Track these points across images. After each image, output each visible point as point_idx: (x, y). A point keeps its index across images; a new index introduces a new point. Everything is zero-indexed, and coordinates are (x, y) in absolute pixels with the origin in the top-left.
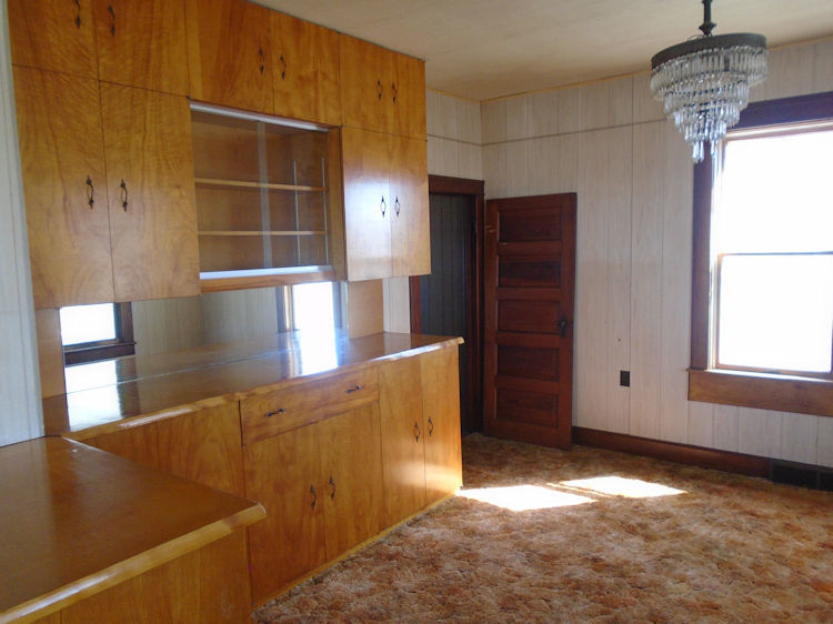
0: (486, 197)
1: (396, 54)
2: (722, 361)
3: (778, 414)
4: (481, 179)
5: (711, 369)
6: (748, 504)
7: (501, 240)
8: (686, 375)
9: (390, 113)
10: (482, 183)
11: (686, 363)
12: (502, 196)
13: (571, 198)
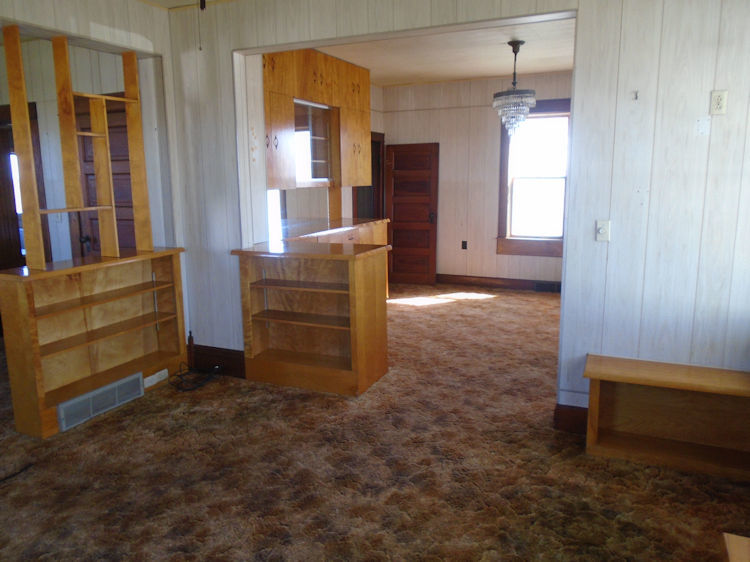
0: (386, 144)
1: (359, 67)
2: (513, 234)
3: (538, 258)
4: (382, 132)
5: (508, 237)
6: (525, 298)
7: (396, 169)
8: (495, 241)
9: (357, 99)
10: (383, 135)
11: (495, 234)
12: (396, 143)
13: (436, 145)
